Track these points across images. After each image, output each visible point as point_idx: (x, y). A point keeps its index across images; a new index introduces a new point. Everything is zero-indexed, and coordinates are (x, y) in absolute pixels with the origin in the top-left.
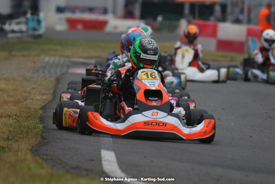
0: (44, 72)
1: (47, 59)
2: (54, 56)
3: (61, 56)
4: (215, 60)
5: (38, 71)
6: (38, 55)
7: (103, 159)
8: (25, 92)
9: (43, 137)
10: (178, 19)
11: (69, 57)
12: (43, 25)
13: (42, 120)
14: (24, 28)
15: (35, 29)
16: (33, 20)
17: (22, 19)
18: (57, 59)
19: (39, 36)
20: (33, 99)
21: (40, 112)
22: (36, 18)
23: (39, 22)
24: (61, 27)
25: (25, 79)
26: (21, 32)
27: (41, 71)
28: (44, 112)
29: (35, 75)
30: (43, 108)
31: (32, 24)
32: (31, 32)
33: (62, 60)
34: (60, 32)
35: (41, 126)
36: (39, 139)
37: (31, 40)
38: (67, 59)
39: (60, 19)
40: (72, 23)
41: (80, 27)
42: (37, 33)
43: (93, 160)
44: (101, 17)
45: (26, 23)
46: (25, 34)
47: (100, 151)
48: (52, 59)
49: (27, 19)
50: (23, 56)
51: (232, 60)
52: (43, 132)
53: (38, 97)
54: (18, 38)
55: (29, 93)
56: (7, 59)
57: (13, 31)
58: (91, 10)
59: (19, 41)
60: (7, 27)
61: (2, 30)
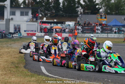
1: (23, 43)
3: (27, 42)
6: (21, 42)
12: (22, 35)
14: (17, 36)
15: (20, 36)
17: (17, 34)
18: (26, 43)
19: (21, 37)
23: (21, 34)
24: (26, 35)
26: (17, 37)
31: (19, 35)
32: (19, 37)
34: (25, 36)
37: (19, 38)
39: (25, 33)
40: (28, 34)
41: (30, 35)
44: (35, 33)
56: (14, 43)
57: (15, 37)
58: (32, 31)
59: (17, 39)
60: (13, 36)
61: (12, 36)
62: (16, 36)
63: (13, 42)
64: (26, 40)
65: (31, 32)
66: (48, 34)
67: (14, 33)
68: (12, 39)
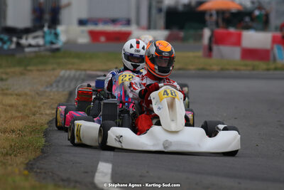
0: (57, 86)
1: (62, 73)
2: (70, 69)
3: (77, 70)
4: (236, 70)
5: (51, 85)
6: (54, 69)
7: (98, 171)
8: (35, 107)
9: (43, 151)
10: (202, 28)
11: (85, 70)
12: (63, 38)
13: (46, 134)
14: (41, 41)
15: (52, 43)
16: (51, 33)
17: (39, 33)
18: (73, 73)
19: (58, 50)
20: (42, 114)
21: (46, 126)
22: (53, 31)
23: (56, 35)
24: (84, 39)
25: (37, 93)
26: (38, 46)
27: (54, 85)
28: (50, 126)
29: (48, 90)
30: (50, 122)
31: (49, 38)
32: (48, 46)
33: (78, 73)
35: (43, 140)
36: (38, 153)
37: (48, 53)
38: (83, 72)
39: (83, 32)
40: (94, 35)
41: (103, 39)
42: (54, 46)
43: (86, 172)
44: (124, 29)
45: (44, 37)
46: (42, 48)
47: (98, 164)
48: (68, 73)
49: (44, 33)
50: (38, 70)
51: (253, 69)
52: (45, 146)
53: (48, 112)
54: (35, 52)
55: (39, 107)
56: (22, 74)
57: (30, 46)
58: (114, 21)
59: (37, 55)
60: (23, 41)
61: (18, 44)
62: (33, 42)
63: (18, 69)
64: (76, 61)
65: (110, 28)
66: (182, 34)
67: (27, 31)
68: (19, 56)
